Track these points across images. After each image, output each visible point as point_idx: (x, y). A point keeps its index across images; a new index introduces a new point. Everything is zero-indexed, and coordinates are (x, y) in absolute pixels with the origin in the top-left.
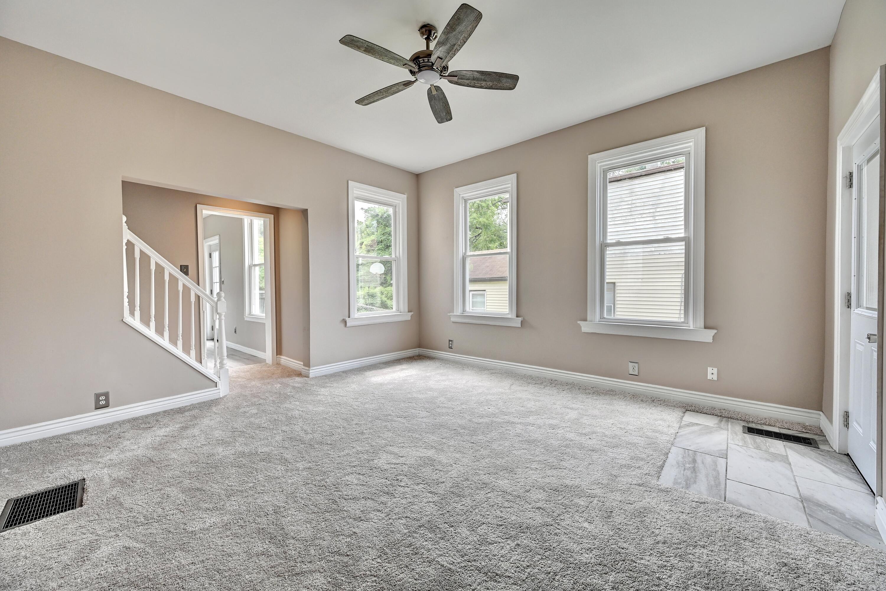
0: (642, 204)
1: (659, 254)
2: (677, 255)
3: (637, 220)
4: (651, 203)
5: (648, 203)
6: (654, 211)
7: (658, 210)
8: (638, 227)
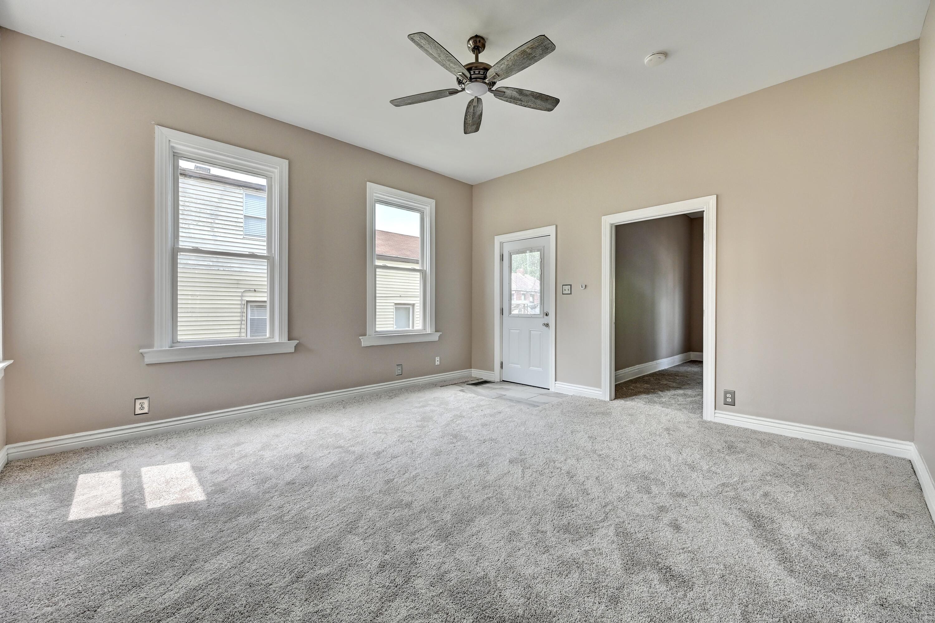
0: (198, 210)
1: (218, 270)
2: (237, 272)
3: (191, 227)
4: (208, 212)
5: (205, 211)
6: (212, 222)
7: (217, 221)
8: (193, 235)
